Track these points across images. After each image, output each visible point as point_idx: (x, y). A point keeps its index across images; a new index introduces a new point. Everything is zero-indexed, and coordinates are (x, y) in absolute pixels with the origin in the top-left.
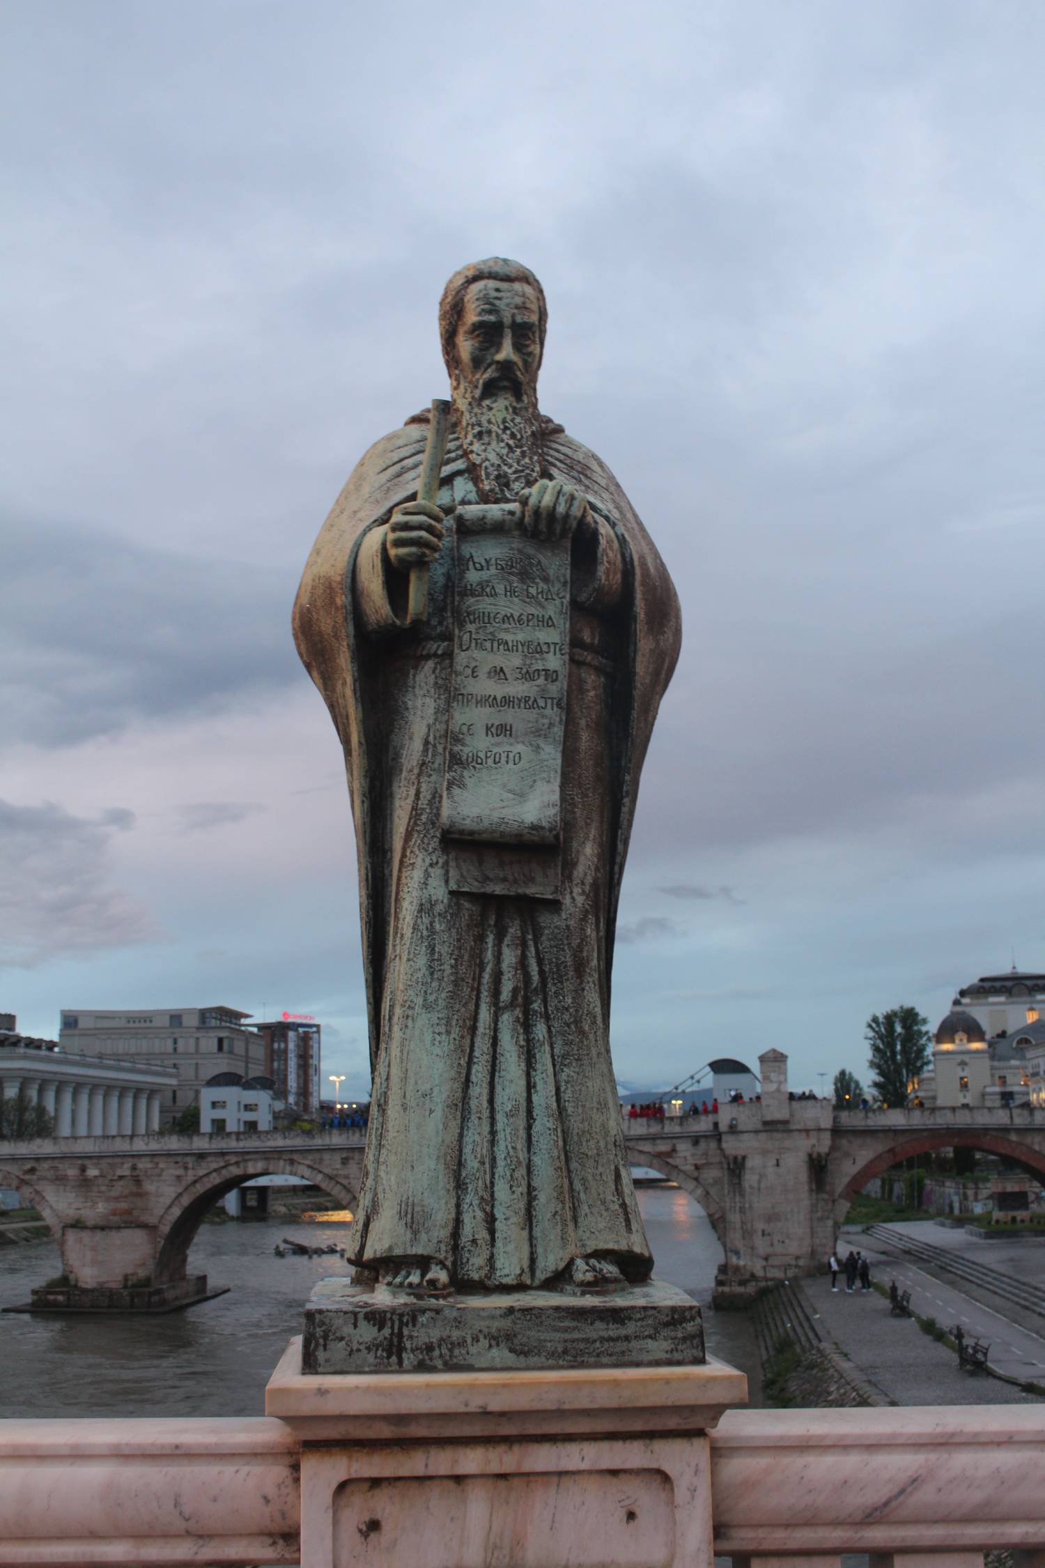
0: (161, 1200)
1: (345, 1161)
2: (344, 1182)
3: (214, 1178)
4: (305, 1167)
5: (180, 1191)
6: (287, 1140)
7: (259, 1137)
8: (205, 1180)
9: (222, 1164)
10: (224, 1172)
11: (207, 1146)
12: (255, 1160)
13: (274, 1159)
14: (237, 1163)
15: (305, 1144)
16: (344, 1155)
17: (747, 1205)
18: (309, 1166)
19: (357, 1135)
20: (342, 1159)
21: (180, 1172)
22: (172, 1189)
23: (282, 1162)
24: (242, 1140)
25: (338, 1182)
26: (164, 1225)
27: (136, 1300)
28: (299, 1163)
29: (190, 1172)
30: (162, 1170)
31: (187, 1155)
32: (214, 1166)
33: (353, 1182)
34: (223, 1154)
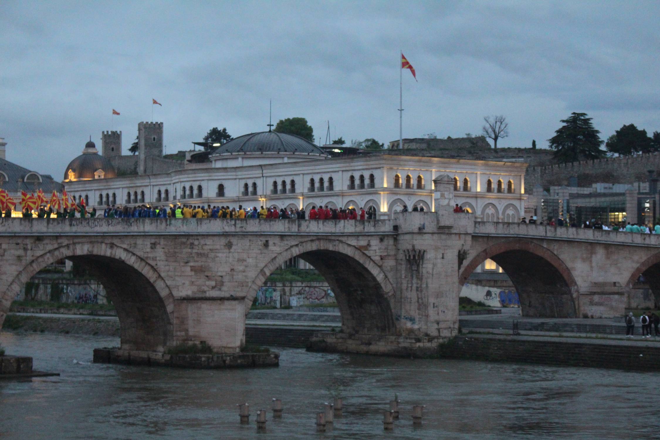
0: (4, 277)
1: (154, 246)
2: (153, 263)
3: (48, 258)
4: (122, 250)
5: (21, 269)
6: (110, 226)
7: (88, 223)
8: (40, 260)
9: (56, 246)
10: (56, 253)
11: (44, 229)
12: (82, 243)
13: (98, 242)
14: (68, 246)
15: (125, 230)
16: (153, 241)
17: (424, 286)
18: (125, 250)
19: (164, 224)
20: (151, 244)
21: (21, 252)
22: (14, 267)
23: (104, 245)
24: (74, 225)
25: (147, 263)
26: (7, 300)
27: (22, 366)
28: (117, 247)
29: (29, 253)
30: (5, 250)
31: (26, 237)
32: (50, 247)
33: (159, 263)
34: (57, 237)
